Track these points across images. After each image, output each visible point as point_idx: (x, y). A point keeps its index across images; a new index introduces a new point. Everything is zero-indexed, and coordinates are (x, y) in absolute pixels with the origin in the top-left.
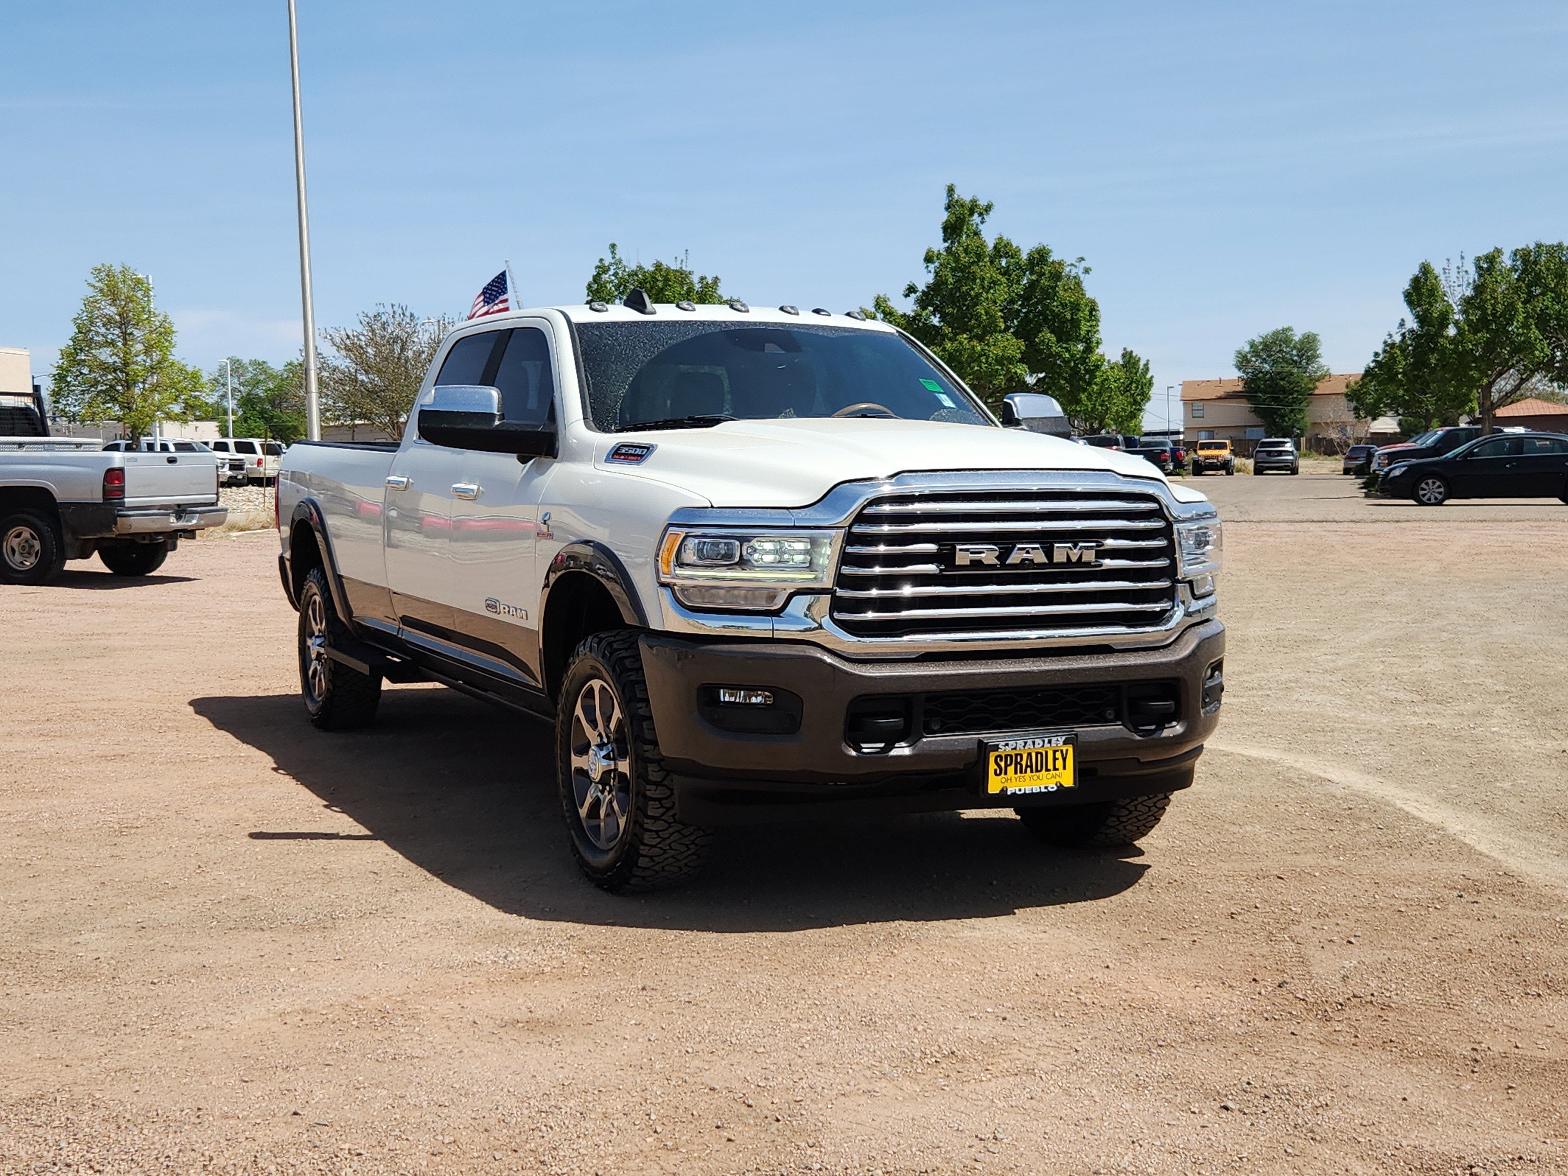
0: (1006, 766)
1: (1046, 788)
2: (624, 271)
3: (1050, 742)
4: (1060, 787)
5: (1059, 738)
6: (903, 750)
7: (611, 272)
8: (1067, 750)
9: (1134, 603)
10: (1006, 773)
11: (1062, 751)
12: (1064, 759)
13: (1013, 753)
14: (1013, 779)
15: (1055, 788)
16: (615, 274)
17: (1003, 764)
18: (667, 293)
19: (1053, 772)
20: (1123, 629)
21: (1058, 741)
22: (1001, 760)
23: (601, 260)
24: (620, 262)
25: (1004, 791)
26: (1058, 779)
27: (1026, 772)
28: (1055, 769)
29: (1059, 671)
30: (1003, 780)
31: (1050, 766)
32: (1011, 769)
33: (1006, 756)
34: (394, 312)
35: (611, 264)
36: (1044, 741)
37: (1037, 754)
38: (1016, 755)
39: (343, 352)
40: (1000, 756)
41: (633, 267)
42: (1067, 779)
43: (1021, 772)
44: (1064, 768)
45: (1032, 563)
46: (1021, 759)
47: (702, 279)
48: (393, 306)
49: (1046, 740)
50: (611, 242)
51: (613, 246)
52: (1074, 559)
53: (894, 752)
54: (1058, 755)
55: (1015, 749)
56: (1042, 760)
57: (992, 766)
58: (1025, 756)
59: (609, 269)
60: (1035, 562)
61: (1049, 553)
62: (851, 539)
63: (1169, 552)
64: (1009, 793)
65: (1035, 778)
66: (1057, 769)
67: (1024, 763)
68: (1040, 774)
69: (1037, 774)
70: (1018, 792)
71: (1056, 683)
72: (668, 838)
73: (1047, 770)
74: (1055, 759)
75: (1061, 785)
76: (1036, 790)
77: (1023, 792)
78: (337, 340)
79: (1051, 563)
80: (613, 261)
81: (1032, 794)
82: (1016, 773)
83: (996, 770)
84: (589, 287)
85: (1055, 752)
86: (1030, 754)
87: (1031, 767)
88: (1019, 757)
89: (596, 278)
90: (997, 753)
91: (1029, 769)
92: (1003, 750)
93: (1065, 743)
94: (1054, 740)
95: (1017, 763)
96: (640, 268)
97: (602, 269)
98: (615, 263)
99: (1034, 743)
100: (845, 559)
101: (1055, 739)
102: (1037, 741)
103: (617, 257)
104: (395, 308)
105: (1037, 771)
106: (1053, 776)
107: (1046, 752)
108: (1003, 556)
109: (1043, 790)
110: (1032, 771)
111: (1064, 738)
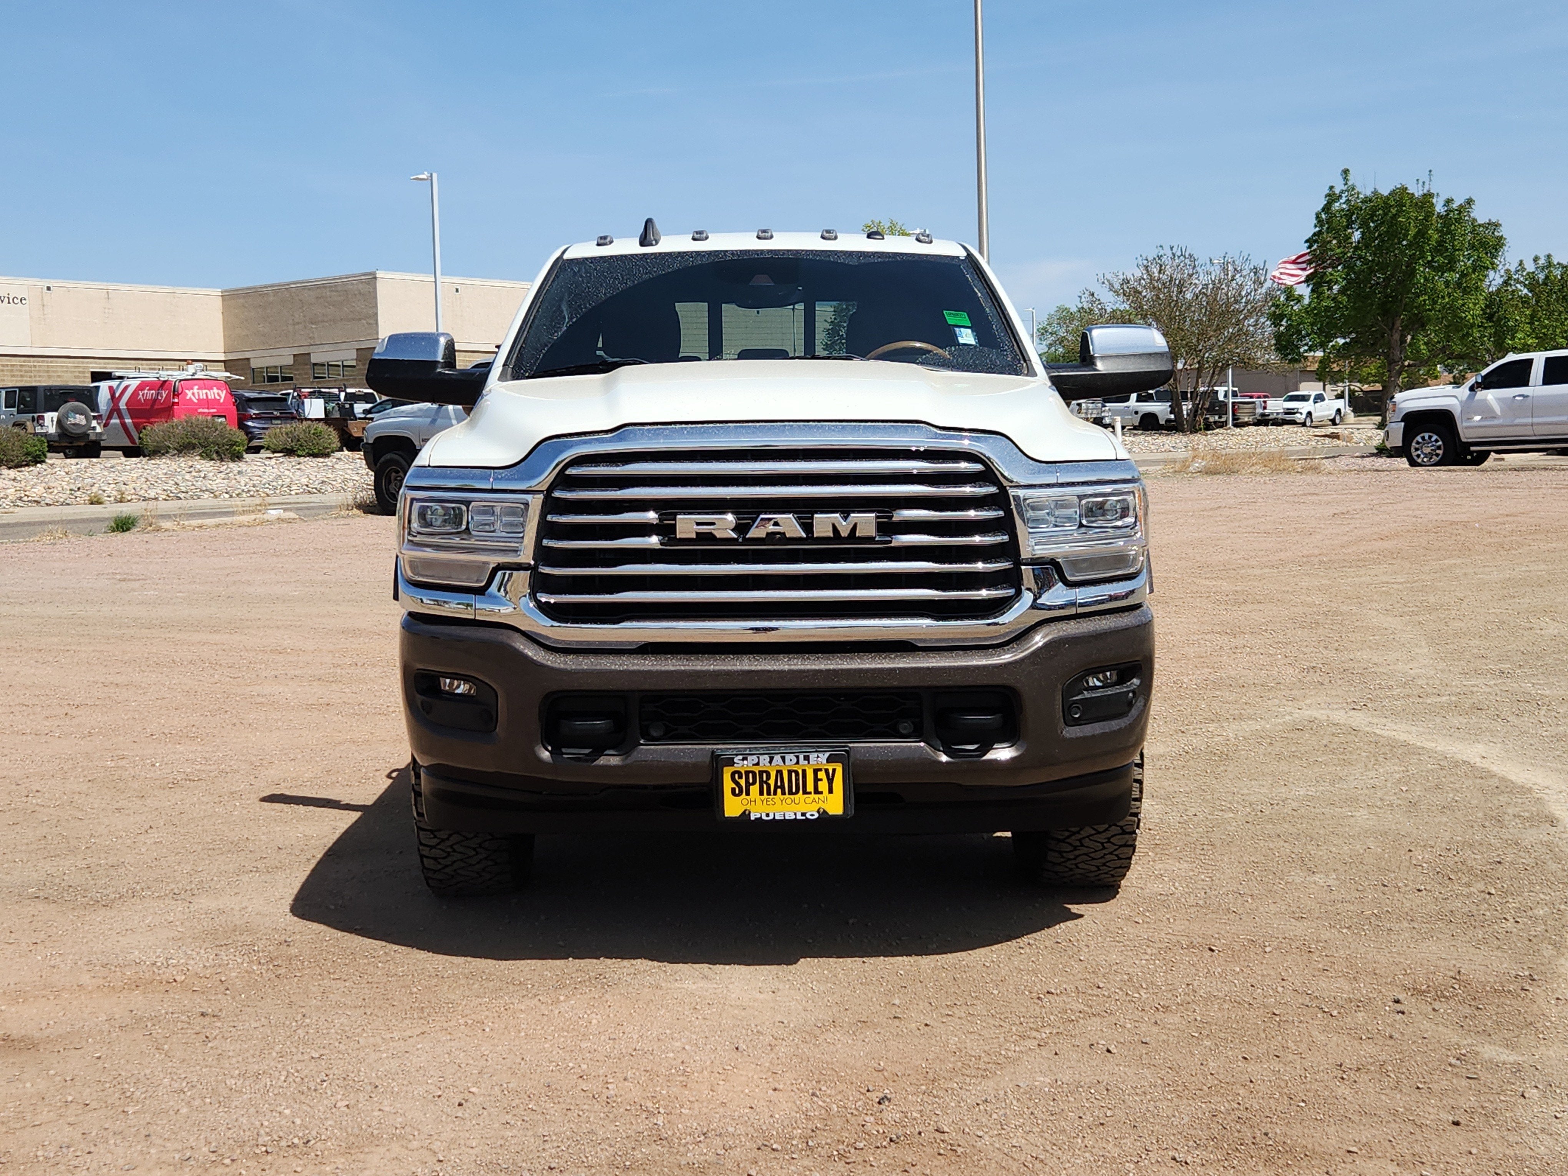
0: (748, 785)
1: (803, 814)
2: (1358, 197)
3: (807, 758)
4: (823, 814)
5: (821, 755)
6: (613, 760)
7: (1343, 200)
8: (834, 770)
9: (944, 590)
10: (748, 794)
11: (827, 771)
12: (830, 781)
13: (756, 769)
14: (759, 802)
15: (816, 815)
16: (1348, 201)
17: (743, 782)
18: (1400, 219)
19: (813, 796)
20: (928, 622)
21: (820, 759)
22: (740, 777)
23: (1331, 188)
24: (1353, 189)
25: (745, 815)
26: (821, 805)
27: (775, 793)
28: (817, 792)
29: (820, 671)
30: (745, 802)
31: (810, 787)
32: (755, 789)
33: (747, 773)
34: (1174, 255)
35: (1342, 192)
36: (798, 757)
37: (790, 772)
38: (761, 773)
39: (1121, 298)
40: (739, 773)
41: (1368, 192)
42: (835, 804)
43: (769, 794)
44: (831, 791)
45: (782, 538)
46: (768, 777)
47: (1449, 201)
48: (1172, 248)
49: (801, 757)
50: (1343, 168)
51: (1346, 172)
52: (844, 533)
53: (602, 761)
54: (821, 775)
55: (758, 764)
56: (797, 780)
57: (728, 784)
58: (773, 775)
59: (1340, 196)
60: (788, 536)
61: (808, 527)
62: (551, 505)
63: (1006, 525)
64: (752, 818)
65: (789, 801)
66: (821, 793)
67: (772, 782)
68: (796, 796)
69: (792, 797)
70: (764, 817)
71: (816, 686)
72: (448, 839)
73: (805, 792)
74: (816, 780)
75: (825, 811)
76: (790, 816)
77: (771, 817)
78: (1117, 286)
79: (811, 538)
80: (1345, 188)
81: (784, 822)
82: (761, 793)
83: (733, 790)
84: (1318, 216)
85: (816, 772)
86: (779, 773)
87: (782, 787)
88: (765, 775)
89: (1327, 208)
90: (732, 769)
91: (779, 791)
92: (741, 765)
93: (829, 760)
94: (813, 756)
95: (762, 782)
96: (1375, 192)
97: (1332, 198)
98: (1348, 191)
99: (783, 759)
100: (546, 530)
101: (815, 755)
102: (788, 757)
103: (1350, 183)
104: (1175, 250)
105: (791, 793)
106: (814, 800)
107: (804, 771)
108: (741, 528)
109: (799, 817)
110: (783, 793)
111: (827, 755)
